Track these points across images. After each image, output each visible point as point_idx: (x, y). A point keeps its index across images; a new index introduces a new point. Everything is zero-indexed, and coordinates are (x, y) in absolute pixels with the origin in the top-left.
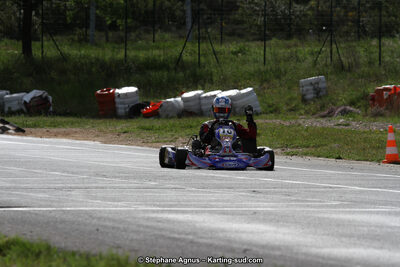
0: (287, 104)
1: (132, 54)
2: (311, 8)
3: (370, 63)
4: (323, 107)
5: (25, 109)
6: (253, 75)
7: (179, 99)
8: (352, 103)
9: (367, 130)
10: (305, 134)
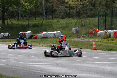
0: (69, 35)
1: (30, 23)
2: (75, 11)
3: (90, 24)
4: (78, 35)
5: (3, 37)
6: (60, 28)
7: (42, 34)
8: (85, 34)
9: (88, 41)
10: (73, 42)
